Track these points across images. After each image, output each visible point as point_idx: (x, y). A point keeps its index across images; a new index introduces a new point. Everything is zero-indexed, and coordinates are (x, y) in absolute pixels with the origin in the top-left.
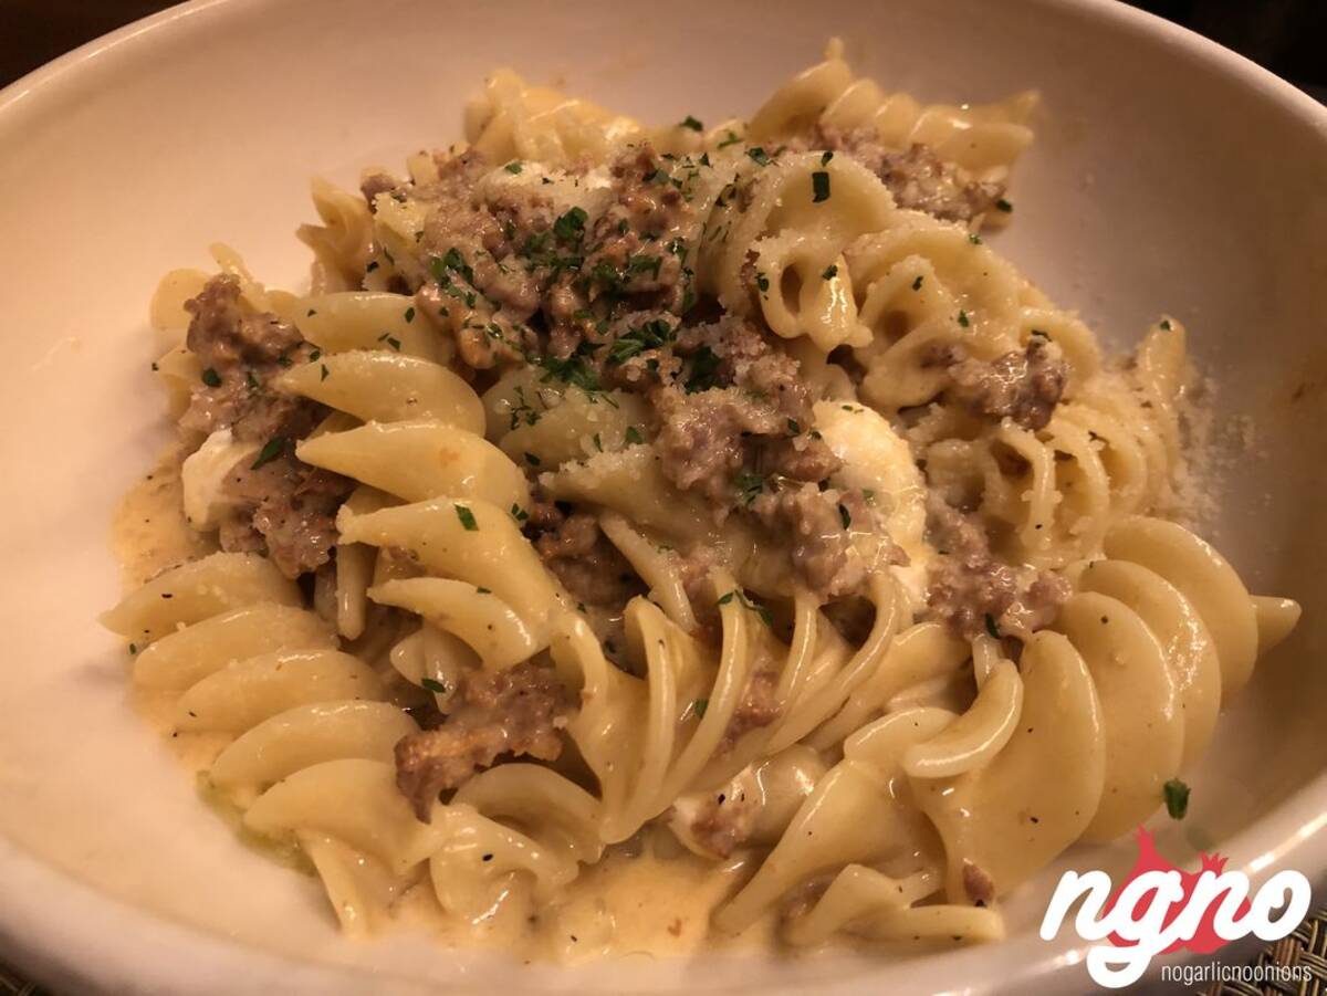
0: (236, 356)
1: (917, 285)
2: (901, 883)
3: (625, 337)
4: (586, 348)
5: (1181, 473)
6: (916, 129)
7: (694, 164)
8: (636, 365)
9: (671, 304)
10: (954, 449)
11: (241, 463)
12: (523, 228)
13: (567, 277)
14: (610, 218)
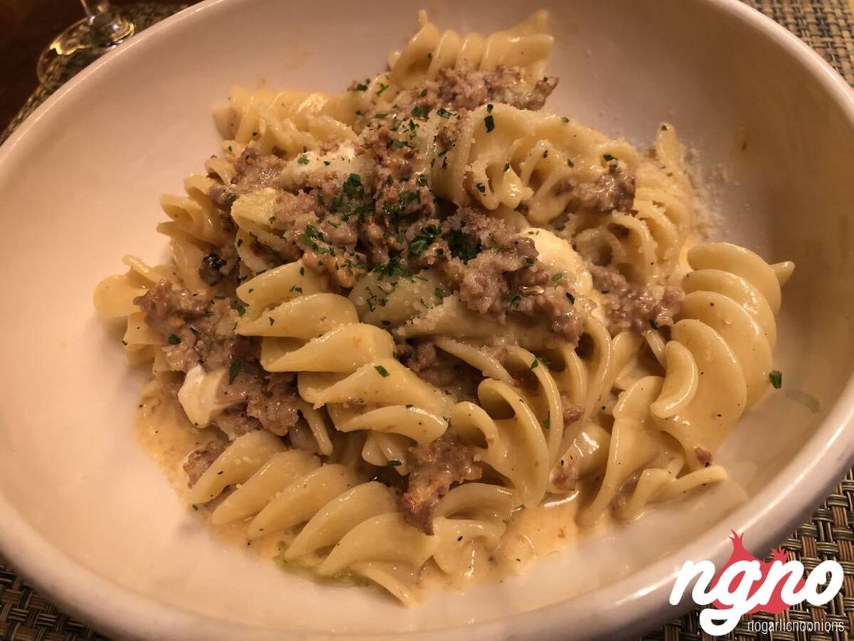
0: (182, 323)
1: (545, 155)
2: (666, 469)
3: (413, 241)
4: (393, 253)
5: (697, 204)
8: (430, 253)
9: (430, 213)
10: (588, 235)
11: (222, 382)
12: (328, 196)
13: (370, 218)
14: (380, 177)
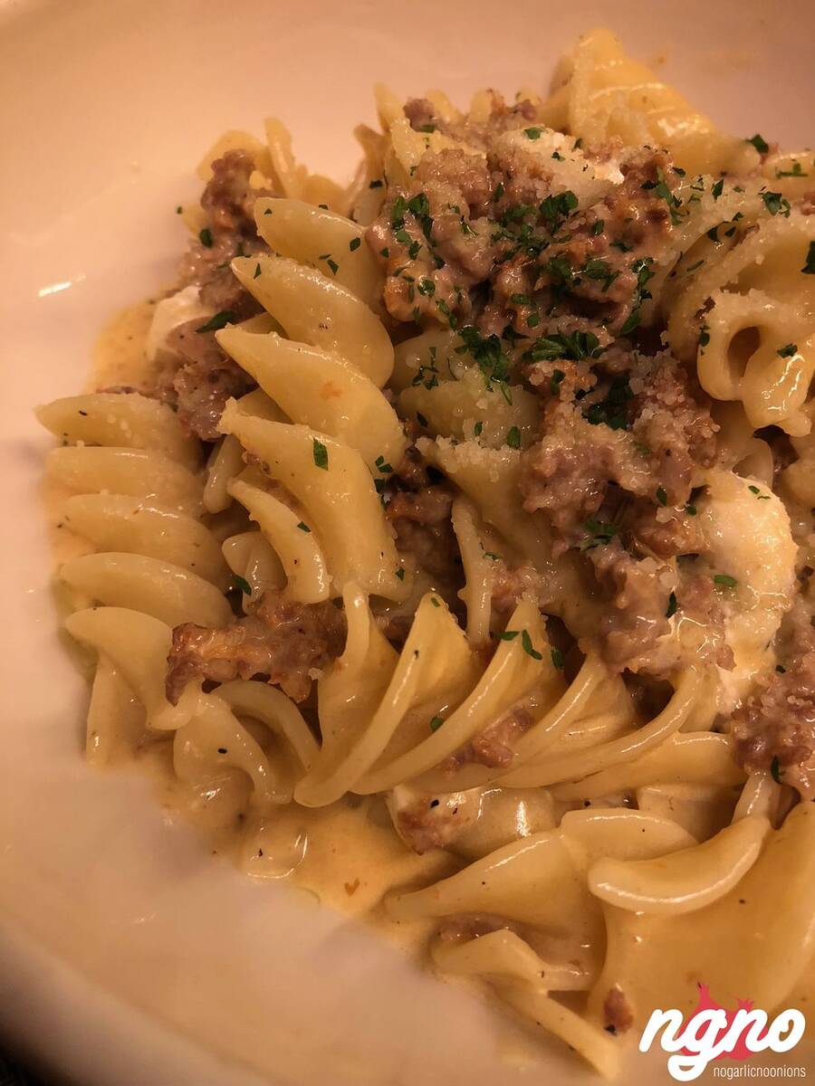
0: (232, 226)
3: (551, 338)
4: (510, 333)
7: (704, 188)
8: (544, 368)
9: (612, 321)
11: (192, 323)
12: (512, 194)
13: (523, 258)
14: (589, 214)
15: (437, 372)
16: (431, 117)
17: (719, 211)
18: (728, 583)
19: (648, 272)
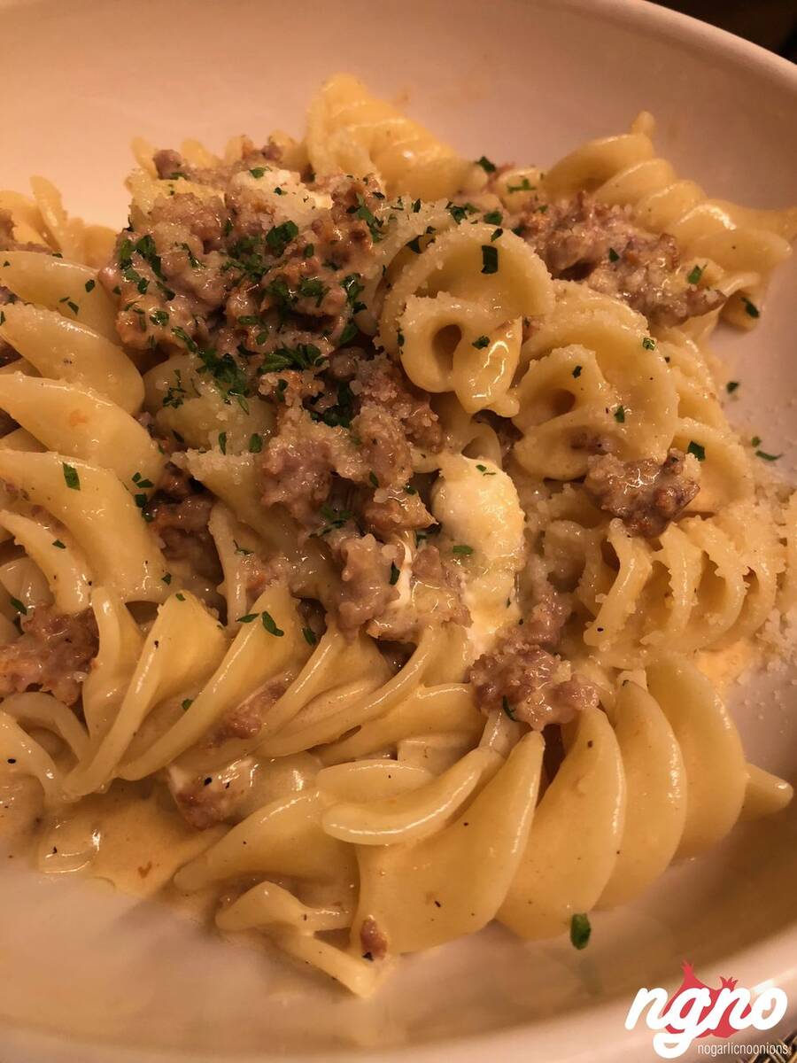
1: (577, 372)
2: (309, 912)
3: (278, 352)
6: (683, 221)
7: (405, 208)
8: (270, 379)
9: (332, 332)
10: (569, 531)
12: (239, 229)
13: (247, 284)
14: (302, 239)
15: (185, 392)
16: (179, 165)
17: (411, 226)
18: (465, 552)
19: (356, 288)
